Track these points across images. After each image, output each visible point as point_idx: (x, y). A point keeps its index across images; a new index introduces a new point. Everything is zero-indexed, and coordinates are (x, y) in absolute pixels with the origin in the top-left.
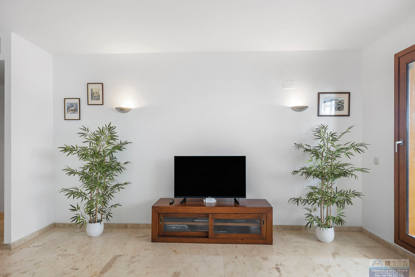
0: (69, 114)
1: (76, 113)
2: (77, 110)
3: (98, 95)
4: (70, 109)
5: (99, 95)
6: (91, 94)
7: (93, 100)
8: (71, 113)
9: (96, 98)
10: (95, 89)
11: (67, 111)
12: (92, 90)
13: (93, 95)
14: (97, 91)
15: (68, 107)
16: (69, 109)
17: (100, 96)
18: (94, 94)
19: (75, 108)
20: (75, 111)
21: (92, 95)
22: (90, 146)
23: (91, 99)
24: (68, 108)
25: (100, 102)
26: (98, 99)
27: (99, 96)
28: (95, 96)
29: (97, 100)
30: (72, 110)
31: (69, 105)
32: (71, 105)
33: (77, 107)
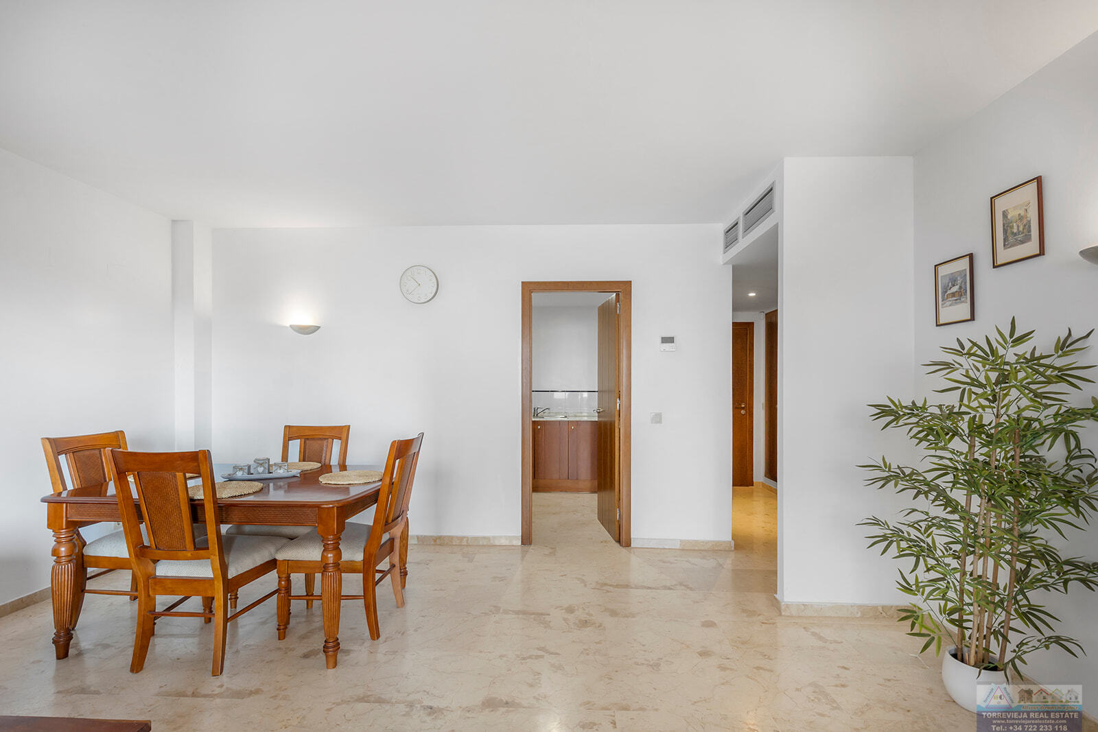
0: (946, 307)
1: (963, 302)
2: (966, 292)
3: (1025, 226)
4: (949, 292)
5: (1029, 222)
6: (1004, 229)
7: (1010, 247)
8: (950, 302)
9: (1020, 237)
10: (1015, 208)
11: (943, 301)
12: (1005, 214)
13: (1009, 231)
14: (1022, 213)
15: (944, 286)
16: (946, 292)
17: (1032, 225)
18: (1012, 227)
19: (960, 288)
20: (961, 295)
21: (1005, 231)
22: (960, 406)
23: (1004, 245)
24: (944, 292)
25: (1032, 247)
26: (1027, 238)
27: (1030, 227)
28: (1015, 230)
29: (1022, 242)
30: (953, 294)
31: (947, 282)
32: (950, 279)
33: (965, 283)
